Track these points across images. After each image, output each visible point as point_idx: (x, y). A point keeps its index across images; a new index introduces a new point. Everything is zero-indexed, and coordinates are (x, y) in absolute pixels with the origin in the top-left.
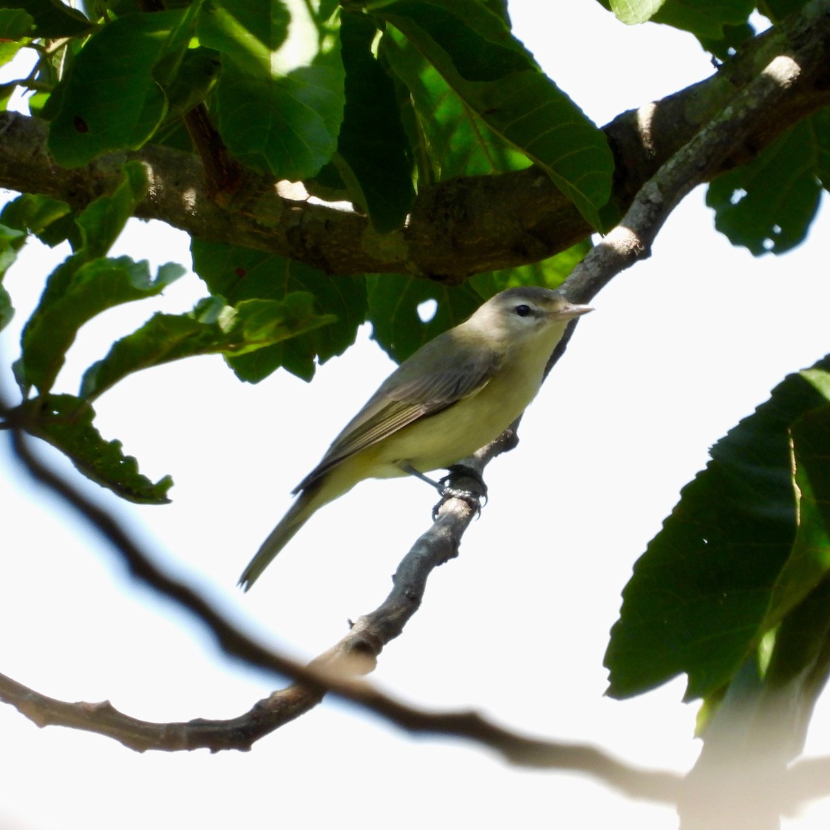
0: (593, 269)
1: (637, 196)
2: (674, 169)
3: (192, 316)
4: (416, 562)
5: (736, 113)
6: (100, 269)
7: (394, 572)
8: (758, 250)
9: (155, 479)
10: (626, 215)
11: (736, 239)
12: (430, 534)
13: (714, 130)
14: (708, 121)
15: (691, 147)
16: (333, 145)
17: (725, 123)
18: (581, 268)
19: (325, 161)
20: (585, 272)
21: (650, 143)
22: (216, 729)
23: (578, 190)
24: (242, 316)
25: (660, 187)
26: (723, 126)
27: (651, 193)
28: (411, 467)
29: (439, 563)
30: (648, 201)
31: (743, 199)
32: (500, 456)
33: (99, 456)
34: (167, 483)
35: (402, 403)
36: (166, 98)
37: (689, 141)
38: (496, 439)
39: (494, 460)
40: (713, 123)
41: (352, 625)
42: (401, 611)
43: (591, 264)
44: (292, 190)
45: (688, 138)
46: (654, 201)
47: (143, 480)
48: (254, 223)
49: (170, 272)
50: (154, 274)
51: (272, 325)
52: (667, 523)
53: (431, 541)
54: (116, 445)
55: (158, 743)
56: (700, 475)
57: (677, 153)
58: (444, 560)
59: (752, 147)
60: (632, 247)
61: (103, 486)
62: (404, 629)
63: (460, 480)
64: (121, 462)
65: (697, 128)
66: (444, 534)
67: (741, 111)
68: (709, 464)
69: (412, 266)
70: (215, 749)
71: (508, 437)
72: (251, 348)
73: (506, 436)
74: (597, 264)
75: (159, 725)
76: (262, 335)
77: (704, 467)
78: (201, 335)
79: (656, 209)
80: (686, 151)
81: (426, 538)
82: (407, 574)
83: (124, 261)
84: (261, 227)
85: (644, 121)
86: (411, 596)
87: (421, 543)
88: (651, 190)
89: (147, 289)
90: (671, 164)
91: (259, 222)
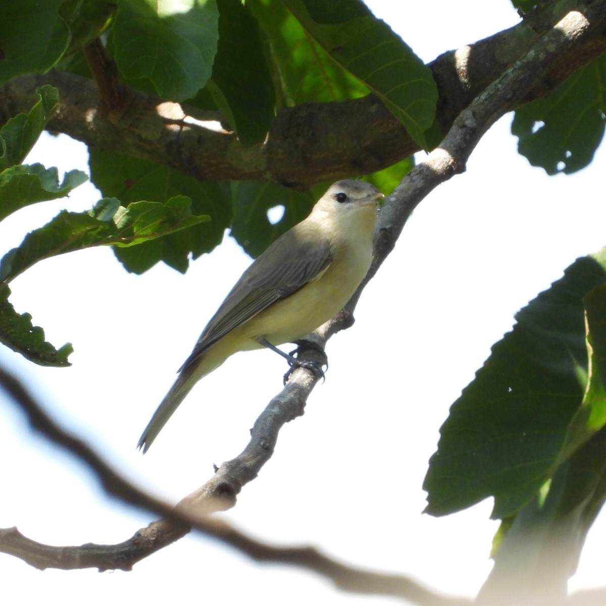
0: (418, 181)
1: (456, 121)
2: (486, 100)
3: (92, 215)
4: (270, 419)
5: (537, 55)
6: (17, 174)
7: (252, 426)
8: (552, 170)
9: (58, 346)
10: (447, 137)
11: (534, 162)
12: (281, 396)
13: (520, 68)
14: (514, 62)
15: (500, 82)
16: (208, 73)
17: (528, 63)
18: (409, 180)
19: (201, 85)
20: (411, 183)
21: (466, 78)
22: (104, 552)
23: (407, 115)
24: (132, 214)
25: (474, 114)
26: (526, 66)
27: (467, 119)
28: (266, 342)
29: (288, 420)
30: (464, 126)
31: (541, 129)
32: (339, 332)
33: (12, 326)
34: (68, 349)
35: (261, 290)
36: (70, 32)
37: (499, 77)
38: (337, 319)
39: (334, 336)
40: (518, 63)
41: (216, 469)
42: (257, 458)
43: (417, 176)
44: (171, 110)
45: (498, 75)
46: (469, 125)
47: (49, 347)
48: (139, 137)
49: (74, 178)
50: (61, 179)
51: (157, 222)
52: (479, 373)
53: (282, 402)
54: (27, 317)
55: (56, 562)
56: (508, 336)
57: (488, 87)
58: (292, 417)
59: (550, 83)
60: (450, 163)
61: (15, 351)
62: (259, 473)
63: (307, 352)
64: (31, 331)
65: (505, 66)
66: (292, 396)
67: (542, 54)
68: (515, 327)
69: (268, 175)
70: (102, 569)
71: (346, 317)
72: (139, 241)
73: (344, 316)
74: (421, 177)
75: (56, 549)
76: (148, 230)
77: (510, 329)
78: (99, 230)
79: (471, 132)
80: (496, 85)
81: (278, 399)
82: (262, 429)
83: (38, 167)
84: (145, 141)
85: (462, 60)
86: (265, 447)
87: (274, 403)
88: (467, 117)
89: (55, 192)
90: (483, 96)
91: (143, 136)
